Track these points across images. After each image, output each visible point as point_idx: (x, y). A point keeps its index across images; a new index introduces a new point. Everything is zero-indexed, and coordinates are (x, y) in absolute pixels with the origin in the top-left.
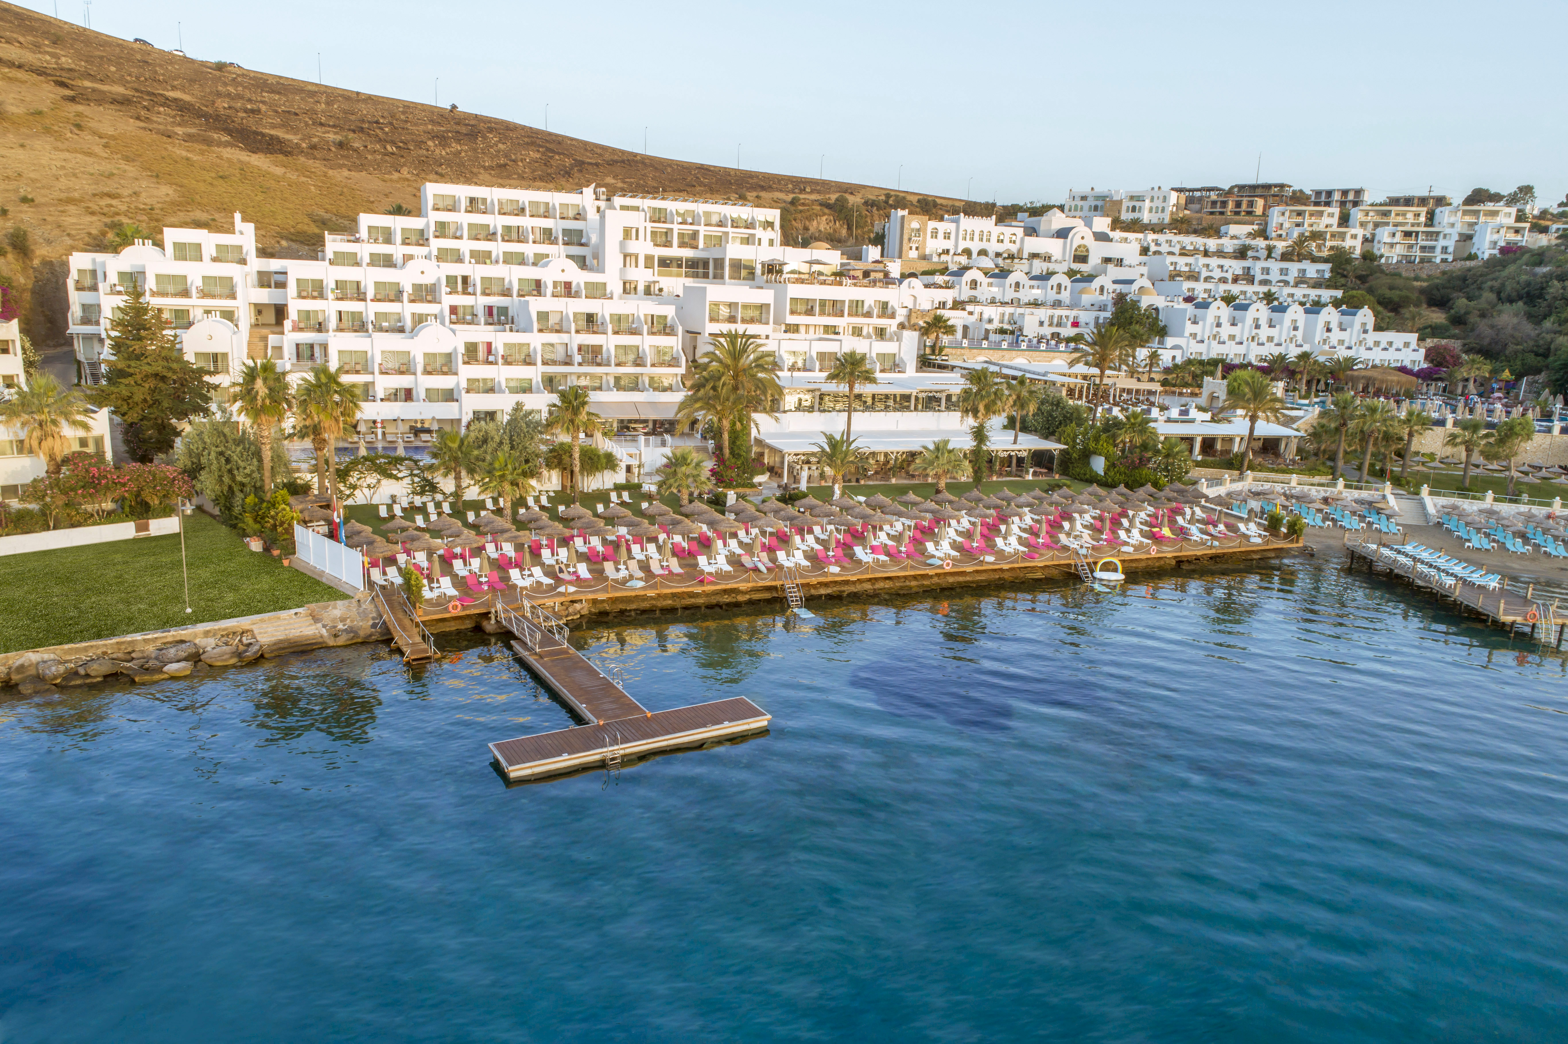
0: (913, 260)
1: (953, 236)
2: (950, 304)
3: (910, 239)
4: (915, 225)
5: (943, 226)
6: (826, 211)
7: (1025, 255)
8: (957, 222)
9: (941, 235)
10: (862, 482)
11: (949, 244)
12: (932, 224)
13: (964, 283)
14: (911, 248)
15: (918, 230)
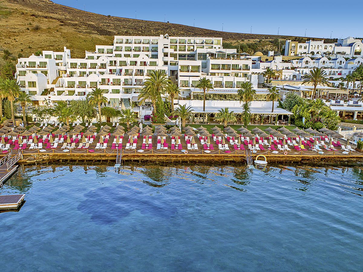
0: (292, 56)
1: (307, 48)
2: (290, 68)
3: (291, 49)
4: (293, 45)
5: (303, 45)
6: (271, 43)
7: (335, 53)
8: (309, 43)
9: (303, 47)
10: (208, 124)
11: (306, 51)
12: (299, 44)
13: (303, 62)
14: (292, 52)
15: (294, 46)
